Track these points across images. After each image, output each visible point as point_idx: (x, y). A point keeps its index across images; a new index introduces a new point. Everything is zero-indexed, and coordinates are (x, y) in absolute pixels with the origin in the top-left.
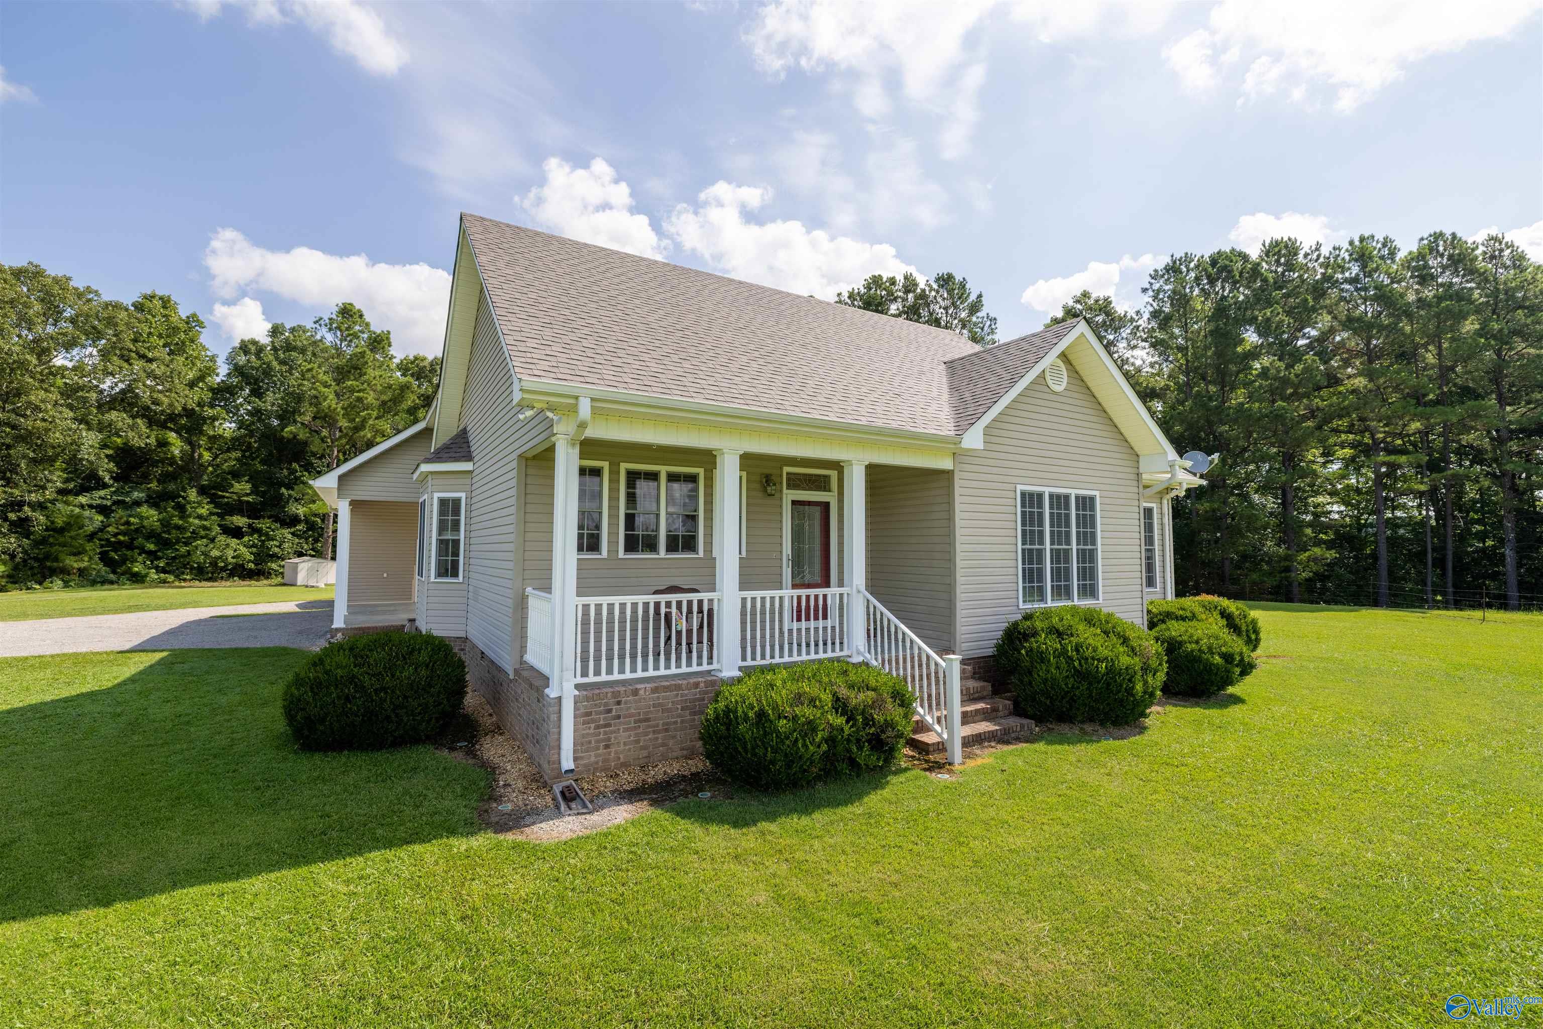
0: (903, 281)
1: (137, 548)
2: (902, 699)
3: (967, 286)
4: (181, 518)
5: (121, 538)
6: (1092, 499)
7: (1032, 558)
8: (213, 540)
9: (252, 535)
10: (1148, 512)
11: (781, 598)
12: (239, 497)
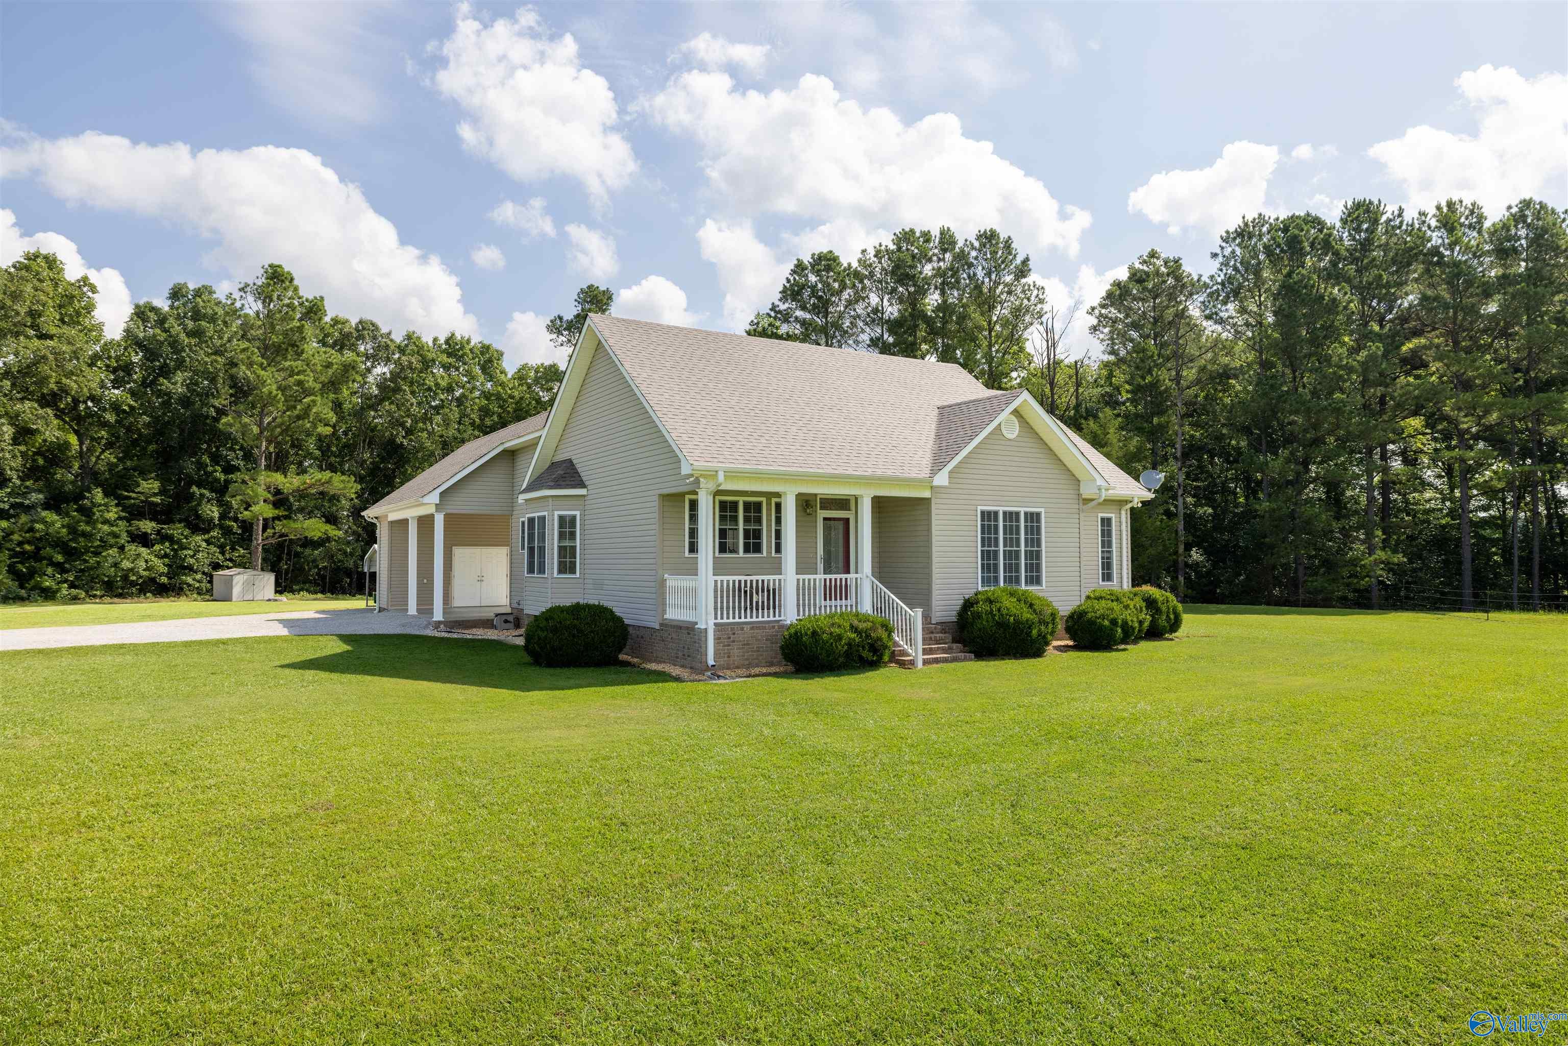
0: (938, 235)
1: (45, 558)
2: (889, 630)
3: (1013, 246)
4: (88, 523)
5: (28, 547)
6: (1038, 515)
7: (989, 557)
8: (122, 548)
9: (162, 543)
10: (1106, 522)
12: (147, 498)
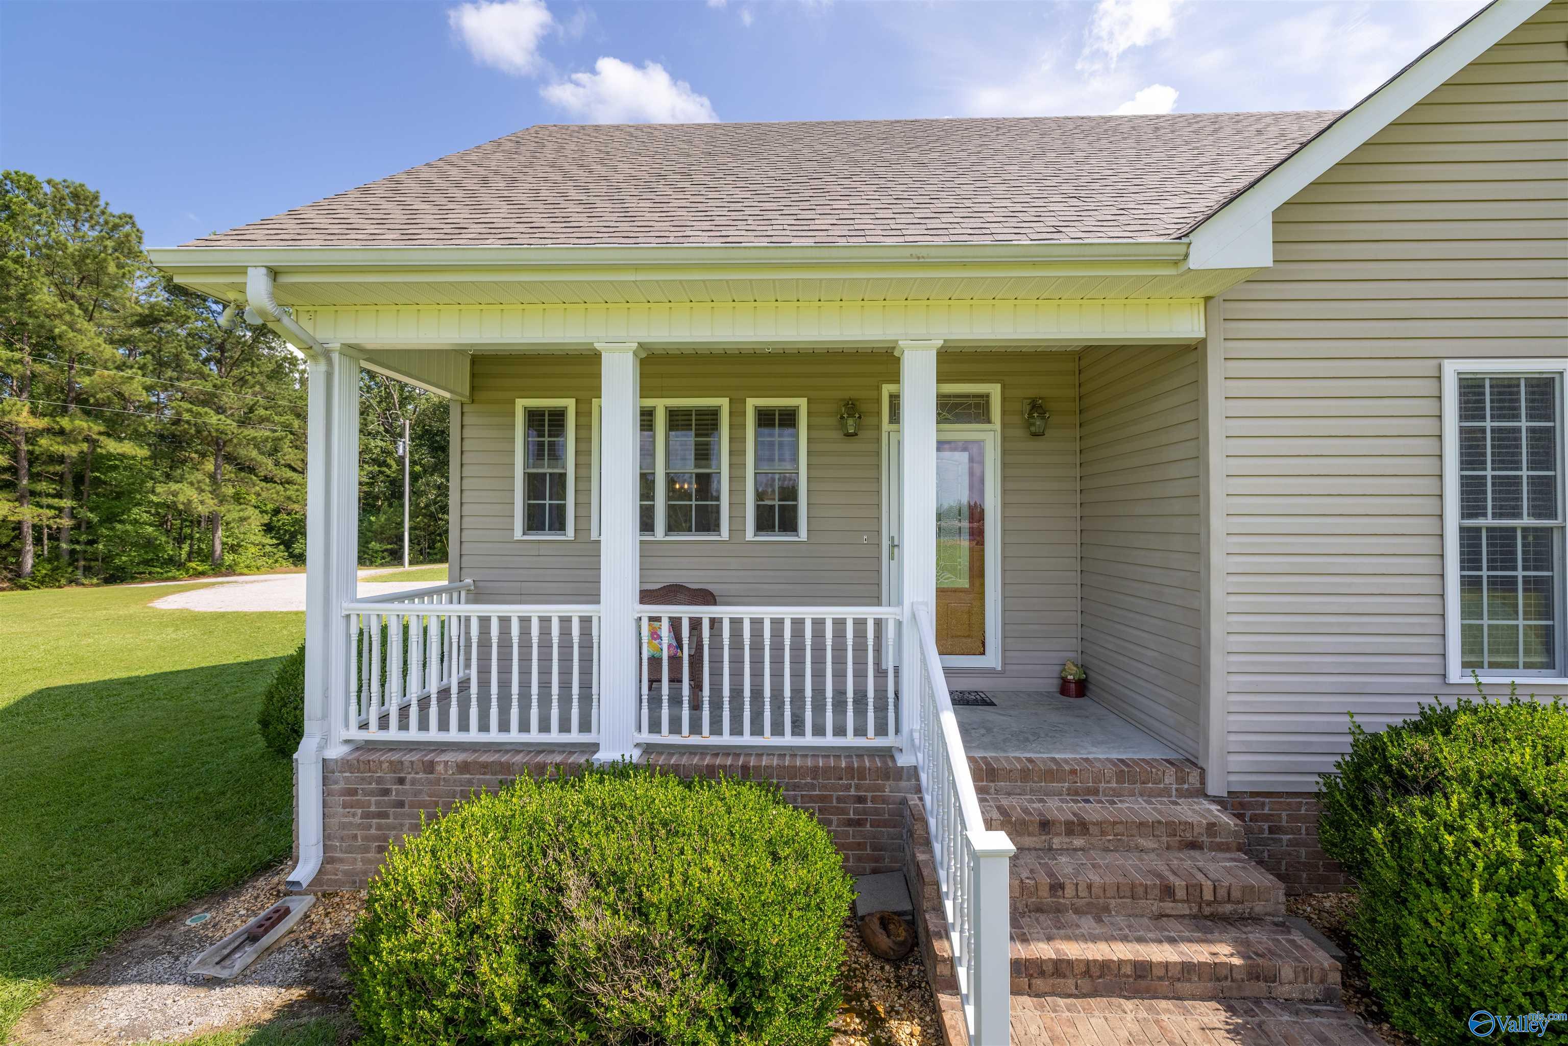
11: (878, 623)
